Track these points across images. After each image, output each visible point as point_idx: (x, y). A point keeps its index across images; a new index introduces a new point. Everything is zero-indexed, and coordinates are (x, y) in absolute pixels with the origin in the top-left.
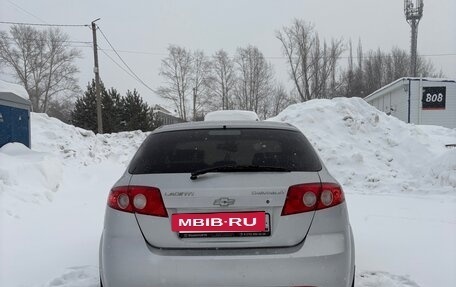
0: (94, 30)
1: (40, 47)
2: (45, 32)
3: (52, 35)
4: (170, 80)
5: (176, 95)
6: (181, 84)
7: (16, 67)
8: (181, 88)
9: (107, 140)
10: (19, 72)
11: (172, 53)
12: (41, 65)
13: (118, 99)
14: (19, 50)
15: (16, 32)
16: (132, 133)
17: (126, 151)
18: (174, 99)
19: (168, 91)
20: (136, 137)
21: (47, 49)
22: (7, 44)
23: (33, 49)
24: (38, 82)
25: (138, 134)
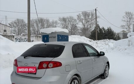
0: (96, 11)
1: (88, 16)
2: (90, 12)
3: (92, 13)
4: (125, 23)
5: (127, 27)
6: (129, 23)
7: (82, 23)
8: (129, 25)
9: (98, 42)
10: (83, 24)
11: (126, 14)
12: (89, 21)
13: (104, 30)
14: (83, 18)
15: (83, 13)
16: (105, 40)
17: (102, 45)
18: (126, 28)
19: (124, 26)
20: (106, 41)
21: (90, 17)
22: (80, 17)
23: (87, 17)
24: (87, 26)
25: (107, 40)
